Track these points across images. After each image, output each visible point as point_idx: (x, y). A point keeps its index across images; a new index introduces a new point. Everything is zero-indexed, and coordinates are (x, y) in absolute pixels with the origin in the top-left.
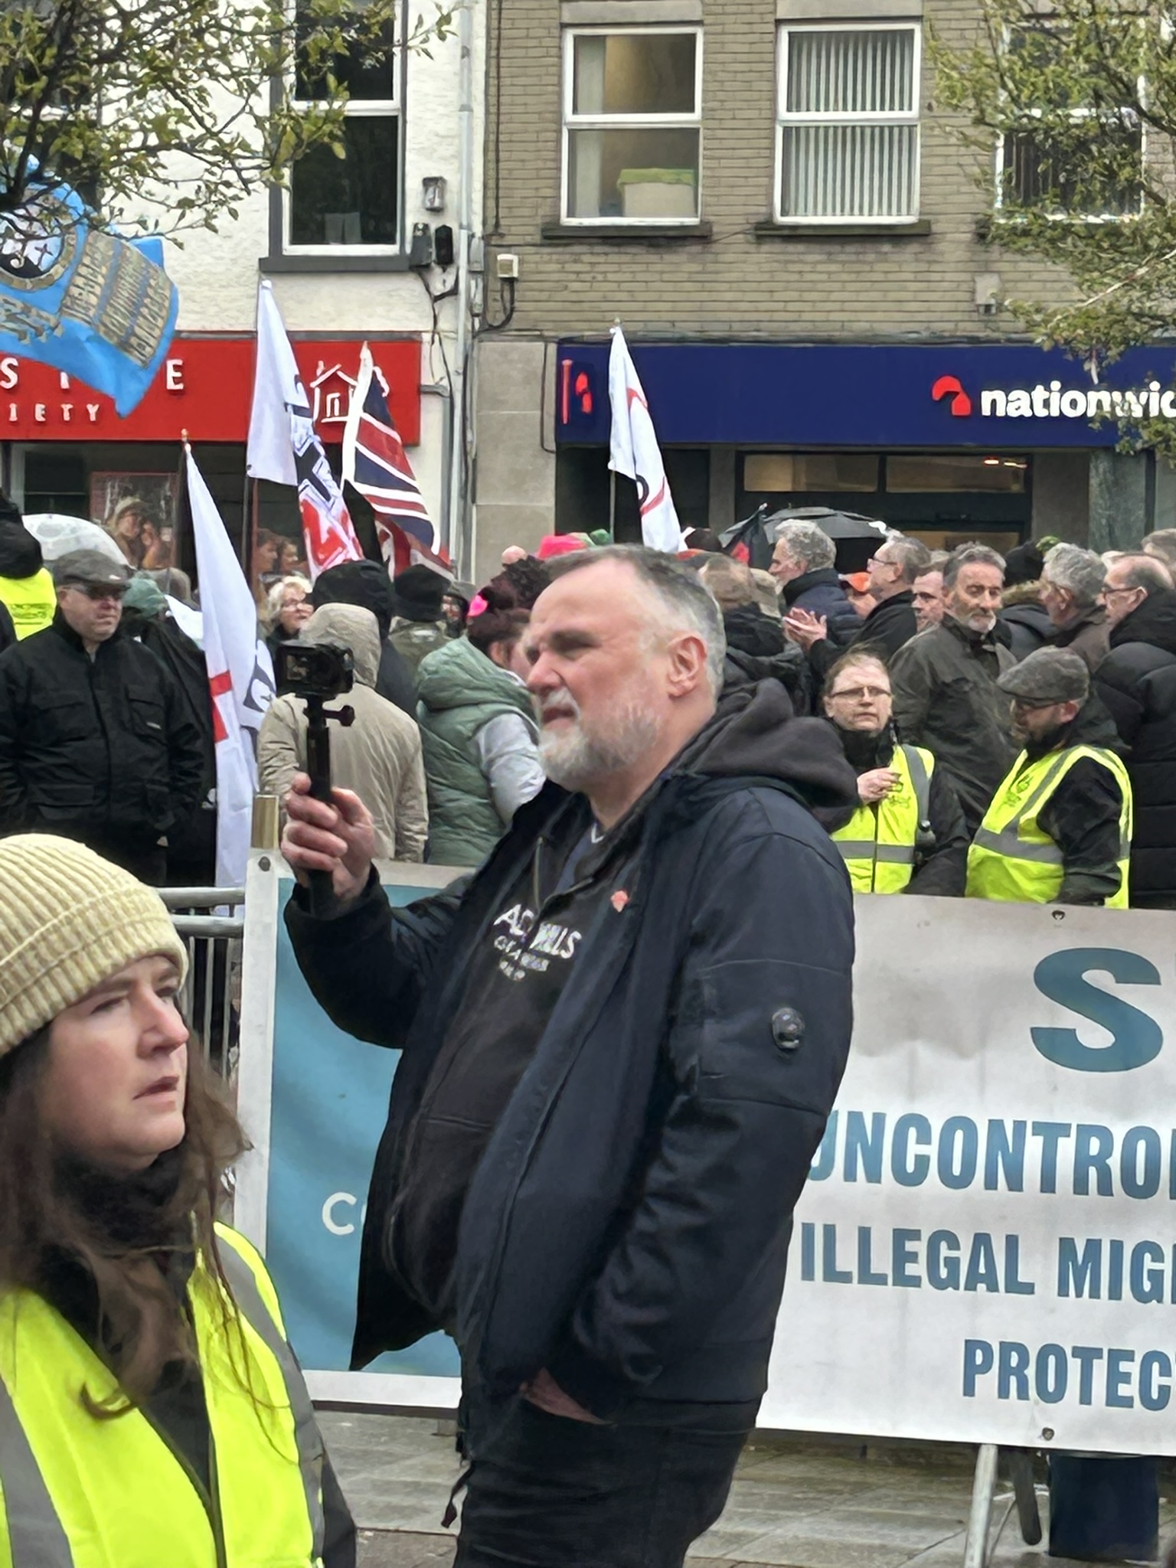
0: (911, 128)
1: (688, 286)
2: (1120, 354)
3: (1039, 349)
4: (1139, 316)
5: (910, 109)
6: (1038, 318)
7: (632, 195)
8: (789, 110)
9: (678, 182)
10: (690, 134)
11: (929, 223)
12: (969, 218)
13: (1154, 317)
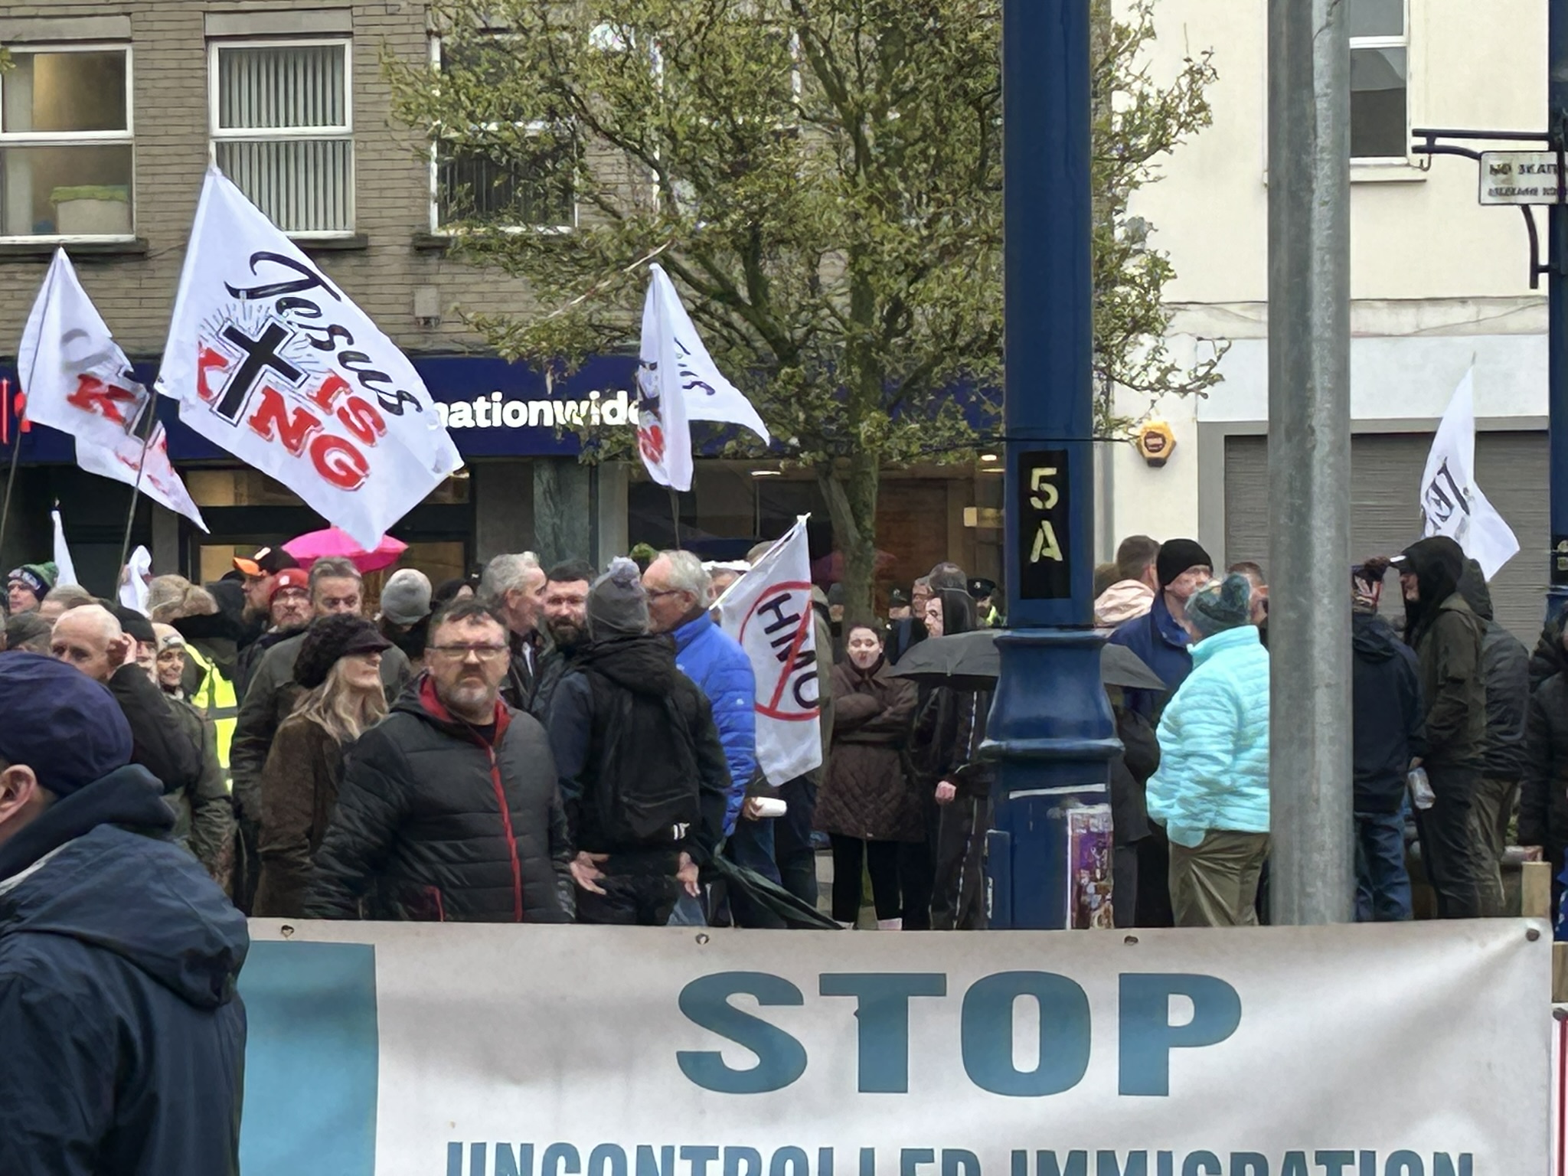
0: (345, 142)
1: (126, 303)
2: (581, 365)
3: (504, 360)
4: (598, 329)
5: (344, 124)
6: (502, 331)
7: (64, 213)
8: (221, 126)
9: (111, 199)
10: (123, 151)
11: (365, 237)
12: (406, 231)
13: (614, 329)
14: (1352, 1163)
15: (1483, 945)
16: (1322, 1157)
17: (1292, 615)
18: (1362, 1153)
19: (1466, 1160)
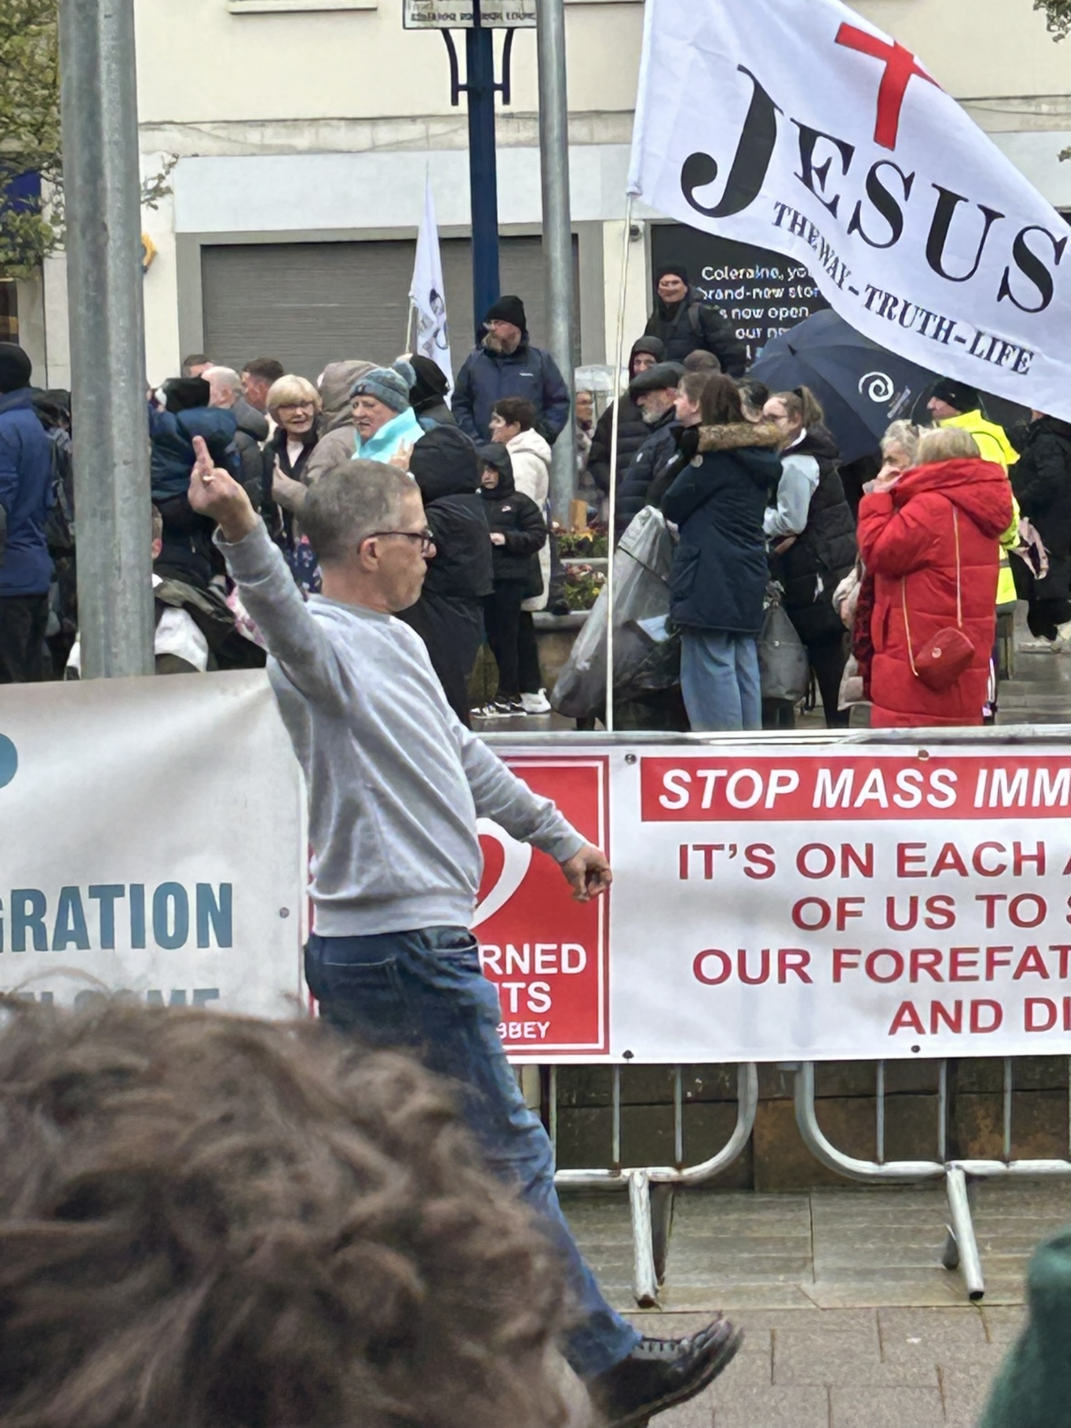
14: (123, 895)
15: (236, 694)
16: (95, 891)
17: (92, 398)
18: (132, 886)
19: (226, 889)
